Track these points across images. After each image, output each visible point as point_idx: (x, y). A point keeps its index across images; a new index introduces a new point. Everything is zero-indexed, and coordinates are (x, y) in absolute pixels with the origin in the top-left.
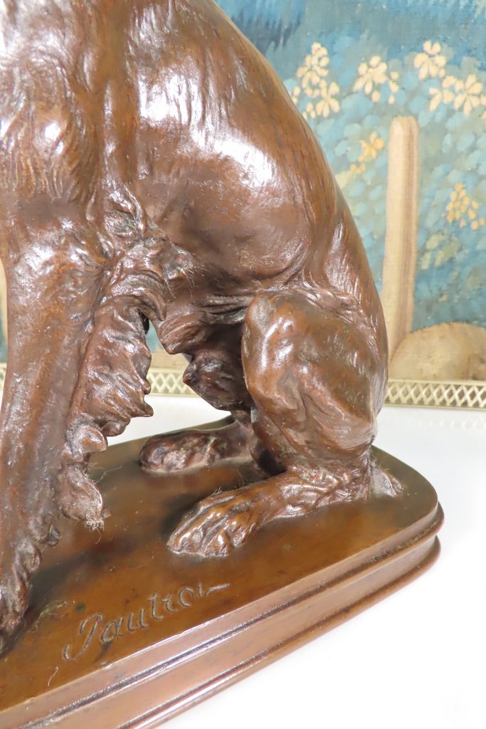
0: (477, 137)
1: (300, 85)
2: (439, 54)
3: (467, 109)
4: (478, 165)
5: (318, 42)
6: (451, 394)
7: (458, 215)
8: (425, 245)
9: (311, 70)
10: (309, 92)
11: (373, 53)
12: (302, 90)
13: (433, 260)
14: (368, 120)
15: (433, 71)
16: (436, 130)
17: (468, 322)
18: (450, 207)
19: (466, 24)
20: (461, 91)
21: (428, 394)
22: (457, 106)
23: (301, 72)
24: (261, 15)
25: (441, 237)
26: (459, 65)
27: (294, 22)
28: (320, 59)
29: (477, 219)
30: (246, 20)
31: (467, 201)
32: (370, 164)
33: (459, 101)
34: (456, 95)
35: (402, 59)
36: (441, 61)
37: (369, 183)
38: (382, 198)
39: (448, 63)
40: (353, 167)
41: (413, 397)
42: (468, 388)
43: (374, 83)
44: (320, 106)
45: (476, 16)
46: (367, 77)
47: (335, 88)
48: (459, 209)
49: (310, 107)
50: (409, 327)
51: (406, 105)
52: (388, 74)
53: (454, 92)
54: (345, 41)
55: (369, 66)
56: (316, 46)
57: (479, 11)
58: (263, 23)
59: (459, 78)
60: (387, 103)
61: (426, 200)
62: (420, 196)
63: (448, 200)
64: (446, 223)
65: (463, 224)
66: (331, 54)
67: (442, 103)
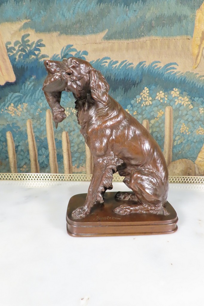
0: (187, 112)
1: (141, 97)
2: (177, 91)
3: (185, 105)
4: (188, 119)
5: (146, 87)
6: (184, 180)
7: (183, 131)
8: (175, 139)
9: (144, 93)
10: (144, 99)
11: (161, 90)
12: (142, 98)
13: (177, 143)
14: (159, 107)
15: (176, 95)
16: (177, 110)
17: (186, 158)
18: (181, 129)
19: (184, 84)
20: (183, 100)
21: (179, 180)
22: (182, 104)
23: (141, 94)
24: (130, 79)
25: (179, 137)
26: (182, 94)
27: (139, 81)
28: (147, 91)
29: (188, 132)
30: (126, 80)
31: (185, 128)
32: (160, 118)
33: (183, 103)
34: (182, 101)
35: (168, 92)
36: (178, 93)
37: (160, 123)
38: (164, 127)
39: (180, 93)
40: (156, 118)
41: (175, 181)
42: (189, 178)
43: (161, 98)
44: (146, 103)
45: (186, 82)
46: (159, 96)
47: (150, 98)
48: (184, 130)
49: (144, 103)
50: (171, 160)
51: (169, 103)
52: (164, 95)
53: (181, 100)
54: (153, 87)
55: (160, 93)
56: (146, 88)
57: (187, 81)
58: (131, 80)
59: (183, 97)
60: (164, 102)
61: (175, 127)
62: (173, 126)
63: (181, 127)
64: (180, 133)
65: (185, 133)
66: (149, 90)
67: (178, 103)
